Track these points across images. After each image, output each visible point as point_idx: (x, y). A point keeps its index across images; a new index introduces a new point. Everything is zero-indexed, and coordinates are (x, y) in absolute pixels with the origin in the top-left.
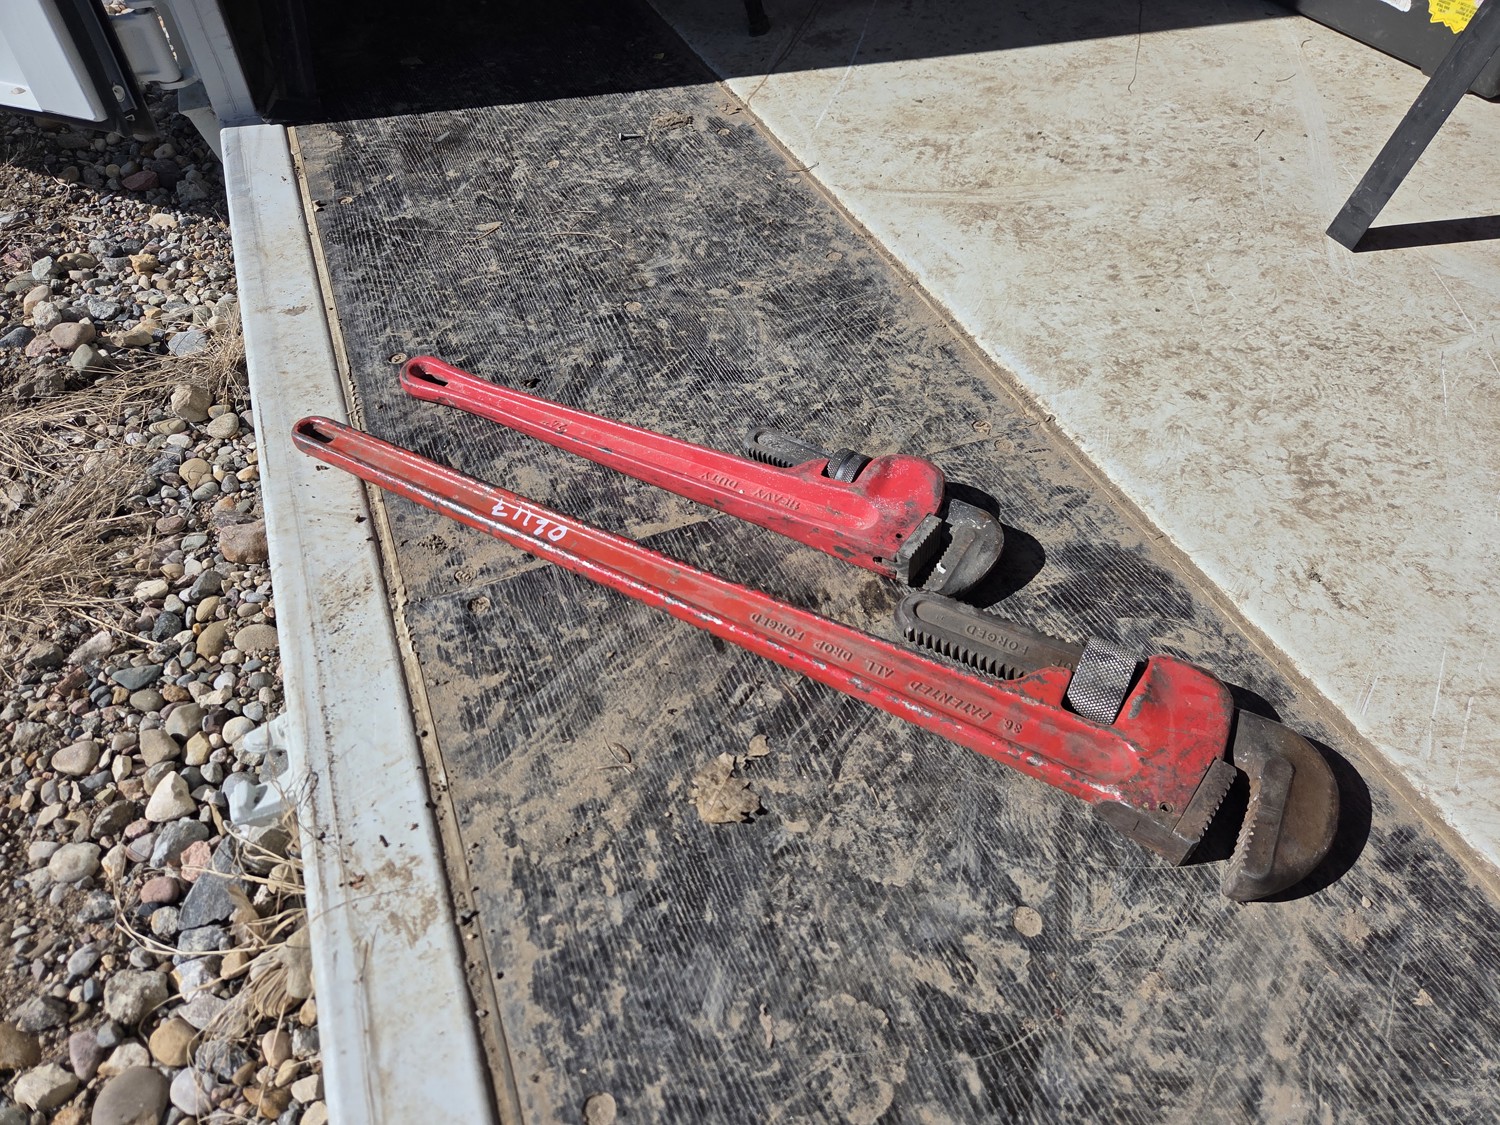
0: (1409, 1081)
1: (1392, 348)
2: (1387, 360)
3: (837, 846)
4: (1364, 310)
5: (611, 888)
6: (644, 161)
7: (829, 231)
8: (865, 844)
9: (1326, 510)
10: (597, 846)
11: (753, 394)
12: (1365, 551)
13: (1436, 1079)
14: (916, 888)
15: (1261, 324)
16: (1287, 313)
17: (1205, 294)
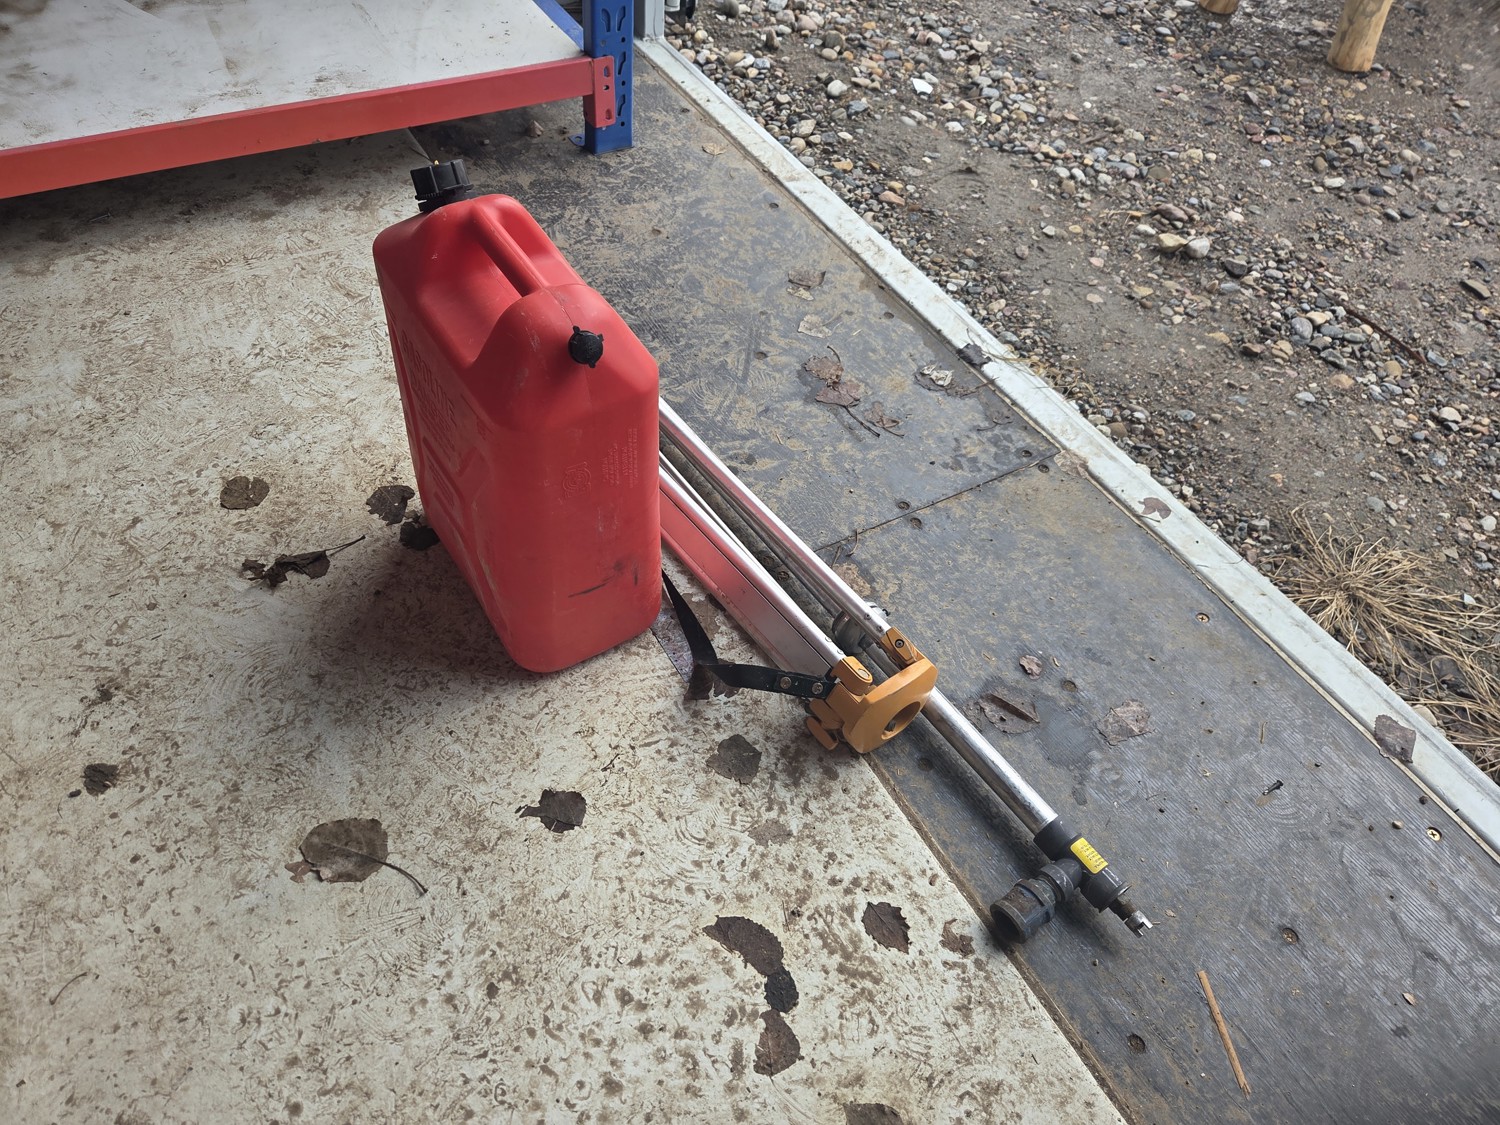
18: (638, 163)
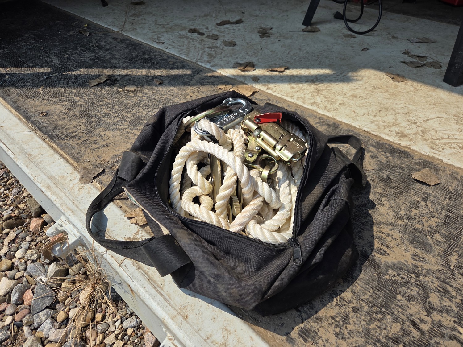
0: (407, 186)
1: (318, 55)
2: (318, 58)
4: (308, 49)
6: (97, 51)
7: (166, 58)
9: (324, 88)
11: (167, 98)
12: (337, 94)
13: (412, 184)
15: (287, 57)
16: (291, 53)
17: (271, 53)
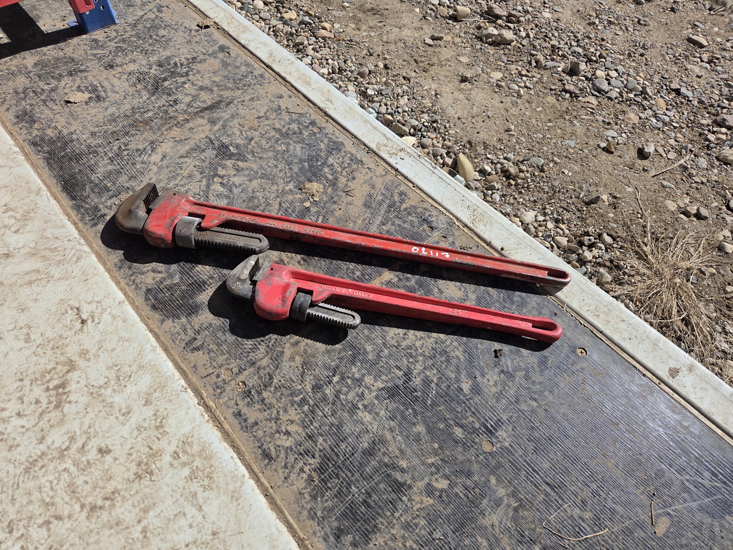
3: (275, 186)
5: (335, 164)
8: (267, 187)
10: (344, 172)
14: (250, 180)
18: (122, 35)
